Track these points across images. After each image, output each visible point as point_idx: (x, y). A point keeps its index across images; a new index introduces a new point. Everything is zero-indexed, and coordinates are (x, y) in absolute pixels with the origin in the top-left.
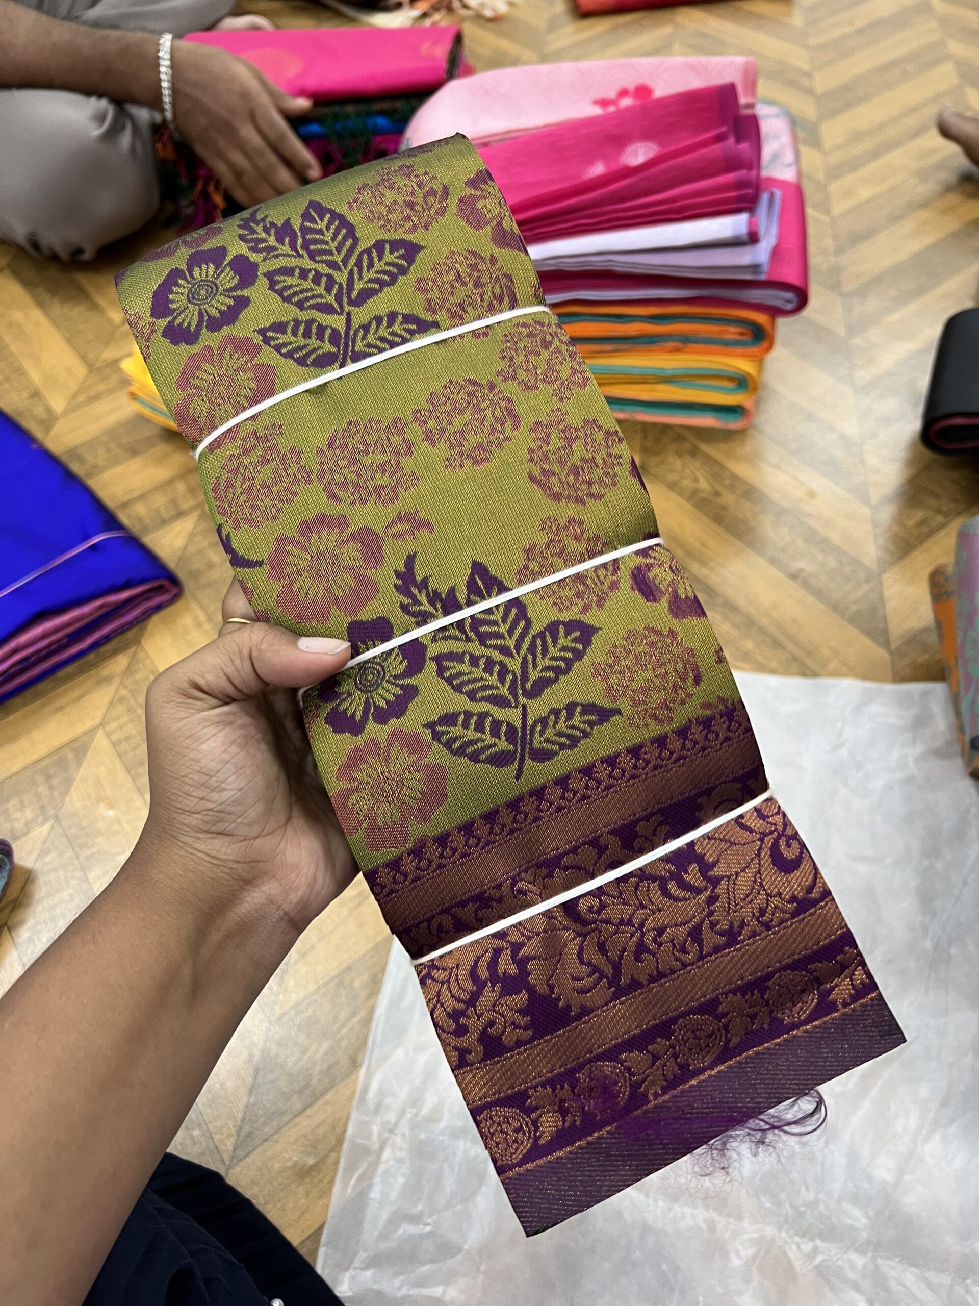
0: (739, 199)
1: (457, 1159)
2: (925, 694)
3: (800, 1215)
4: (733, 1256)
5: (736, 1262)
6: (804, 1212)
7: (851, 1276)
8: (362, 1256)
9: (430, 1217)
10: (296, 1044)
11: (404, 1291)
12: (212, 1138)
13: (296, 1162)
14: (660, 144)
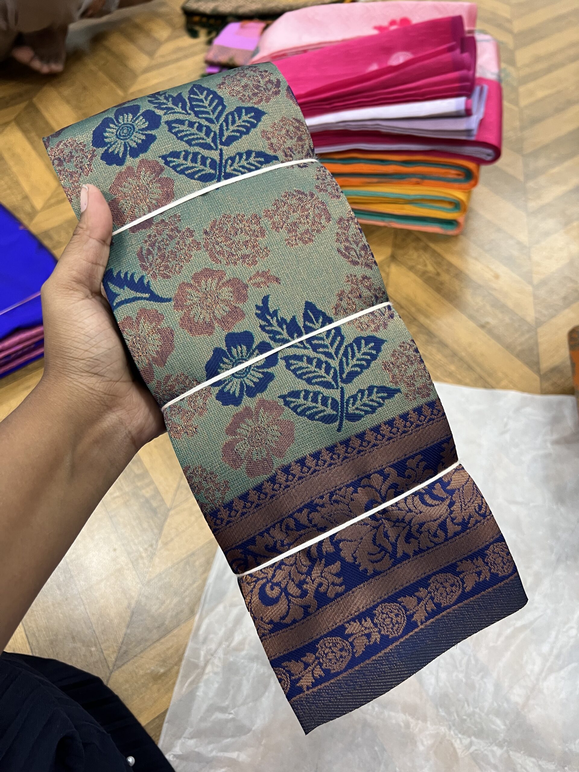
0: (462, 88)
1: (252, 674)
2: (560, 403)
3: (463, 721)
4: (419, 744)
5: (421, 748)
6: (465, 720)
7: (492, 761)
8: (189, 730)
9: (233, 709)
10: (158, 598)
11: (214, 753)
12: (102, 652)
13: (152, 671)
14: (413, 53)
